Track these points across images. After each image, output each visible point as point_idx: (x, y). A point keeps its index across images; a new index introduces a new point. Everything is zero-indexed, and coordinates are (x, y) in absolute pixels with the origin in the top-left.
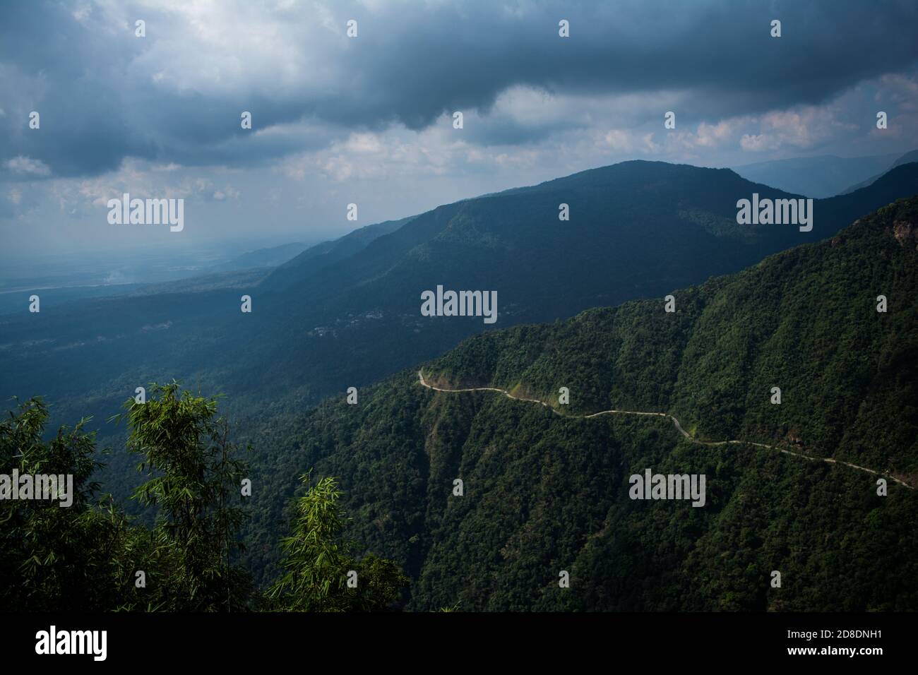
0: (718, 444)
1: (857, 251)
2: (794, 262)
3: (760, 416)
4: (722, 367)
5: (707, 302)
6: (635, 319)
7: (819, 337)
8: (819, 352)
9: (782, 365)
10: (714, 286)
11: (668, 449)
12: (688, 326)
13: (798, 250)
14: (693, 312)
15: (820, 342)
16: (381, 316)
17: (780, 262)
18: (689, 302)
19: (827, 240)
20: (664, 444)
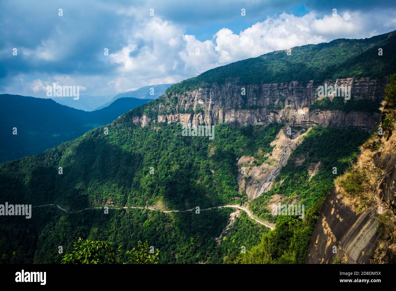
0: (80, 211)
1: (121, 128)
2: (98, 134)
3: (95, 196)
4: (75, 179)
5: (62, 153)
6: (30, 164)
7: (112, 162)
8: (113, 167)
9: (100, 175)
10: (64, 146)
11: (58, 218)
12: (56, 165)
13: (99, 129)
14: (57, 158)
15: (113, 163)
17: (92, 134)
18: (54, 154)
19: (109, 124)
20: (56, 217)
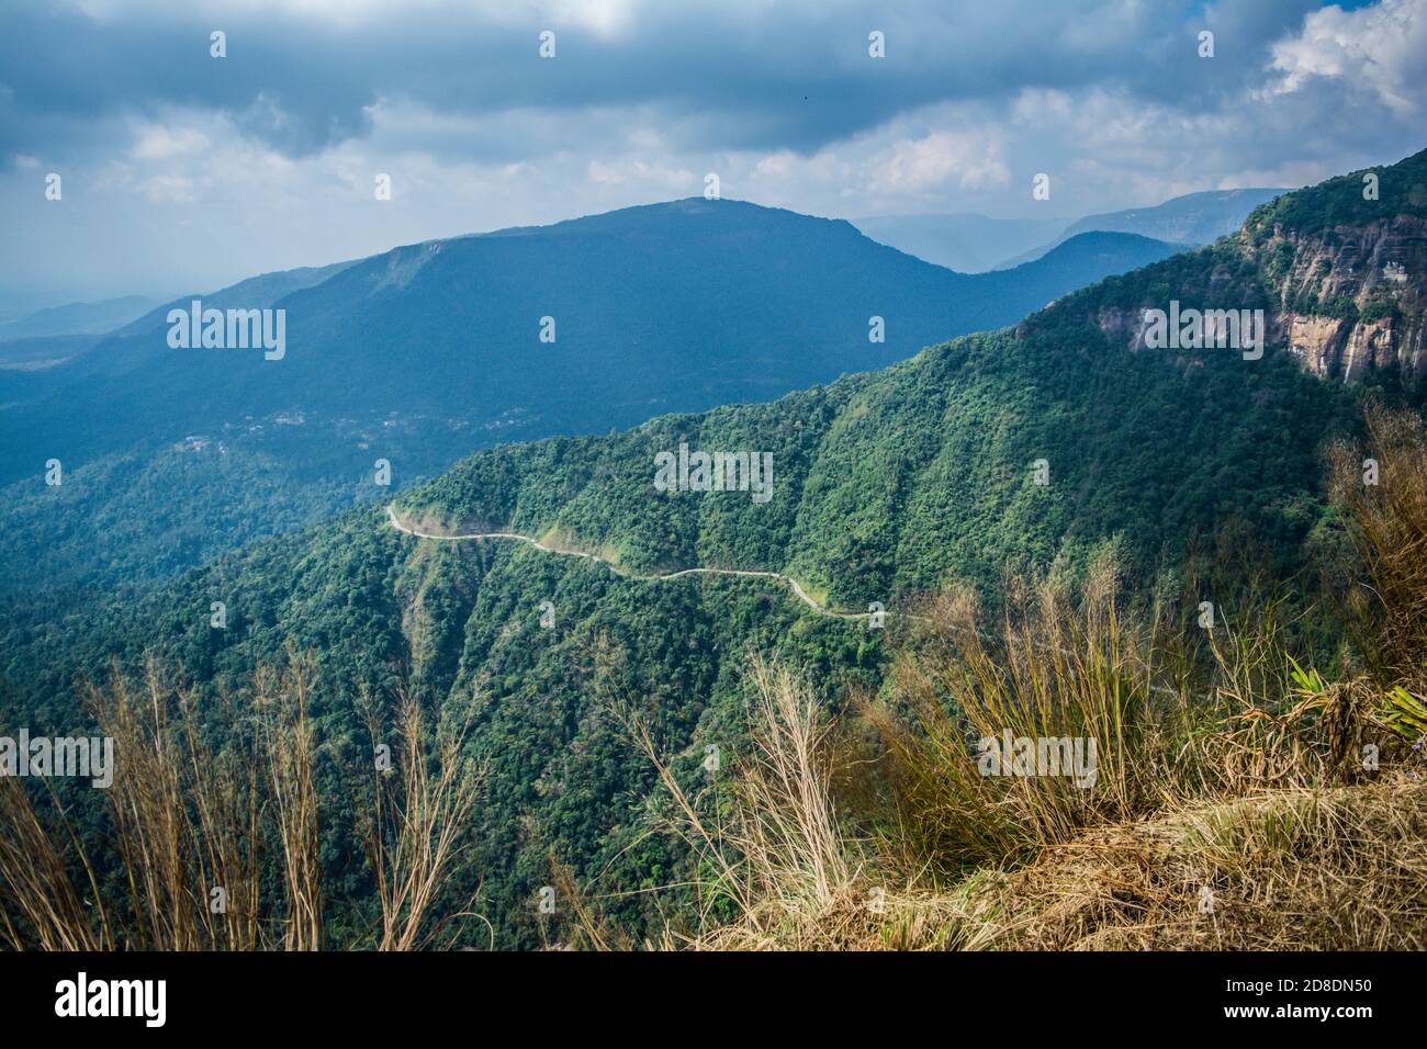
0: (858, 617)
1: (1049, 346)
2: (964, 358)
3: (916, 576)
4: (861, 506)
5: (837, 411)
6: (733, 432)
7: (998, 465)
8: (998, 487)
9: (947, 504)
10: (847, 388)
11: (786, 625)
12: (811, 446)
13: (969, 341)
14: (818, 426)
15: (1000, 473)
16: (301, 421)
17: (944, 356)
18: (811, 409)
19: (1010, 328)
20: (781, 618)
